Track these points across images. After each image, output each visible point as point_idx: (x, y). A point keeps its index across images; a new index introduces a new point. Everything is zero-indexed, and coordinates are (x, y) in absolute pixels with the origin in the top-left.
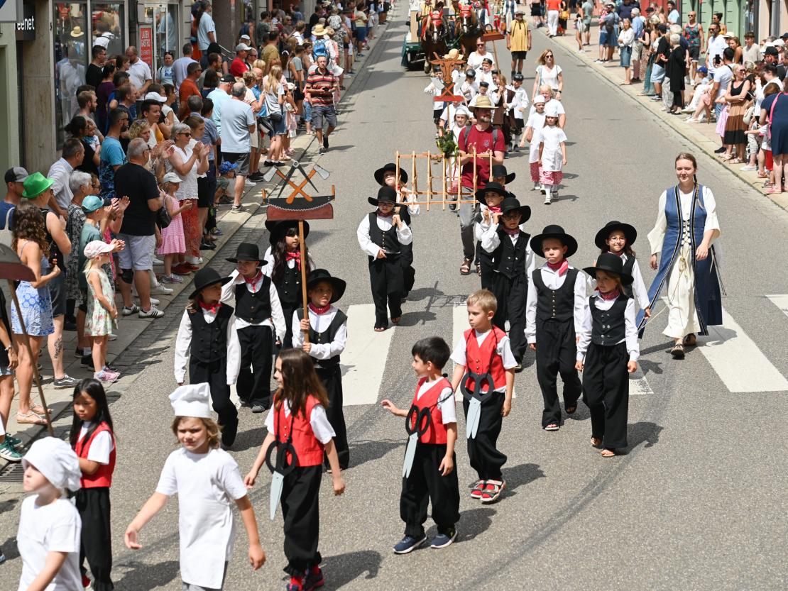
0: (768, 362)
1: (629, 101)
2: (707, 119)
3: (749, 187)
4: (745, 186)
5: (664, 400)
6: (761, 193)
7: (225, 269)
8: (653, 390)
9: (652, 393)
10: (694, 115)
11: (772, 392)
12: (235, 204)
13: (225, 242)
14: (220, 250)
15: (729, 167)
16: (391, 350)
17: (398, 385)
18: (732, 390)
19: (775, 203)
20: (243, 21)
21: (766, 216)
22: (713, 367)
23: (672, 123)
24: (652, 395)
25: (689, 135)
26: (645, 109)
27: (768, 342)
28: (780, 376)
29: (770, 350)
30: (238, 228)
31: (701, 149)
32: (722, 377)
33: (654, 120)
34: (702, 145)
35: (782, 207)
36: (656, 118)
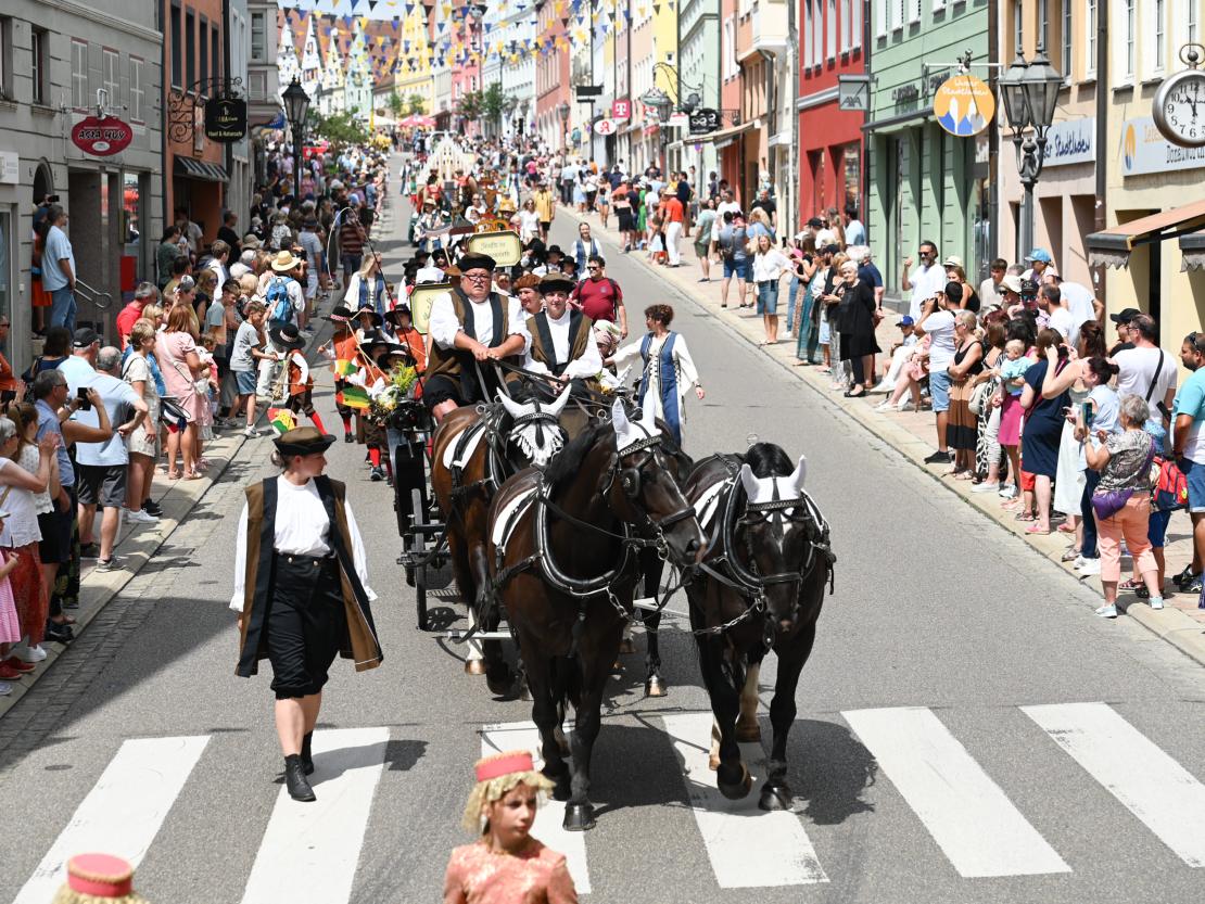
0: (1025, 822)
1: (781, 375)
2: (914, 405)
3: (987, 520)
4: (980, 518)
5: (847, 892)
6: (1007, 529)
7: (84, 670)
8: (829, 875)
9: (827, 880)
10: (893, 397)
11: (1034, 876)
12: (103, 556)
13: (87, 622)
14: (79, 635)
15: (952, 486)
16: (374, 810)
17: (386, 873)
18: (964, 874)
19: (1032, 547)
20: (122, 239)
21: (1016, 569)
22: (931, 833)
23: (855, 411)
24: (828, 885)
25: (883, 432)
26: (808, 387)
27: (1025, 788)
28: (1047, 848)
29: (1029, 802)
30: (110, 597)
31: (905, 456)
32: (948, 851)
33: (825, 407)
34: (907, 448)
35: (1042, 554)
36: (828, 403)
